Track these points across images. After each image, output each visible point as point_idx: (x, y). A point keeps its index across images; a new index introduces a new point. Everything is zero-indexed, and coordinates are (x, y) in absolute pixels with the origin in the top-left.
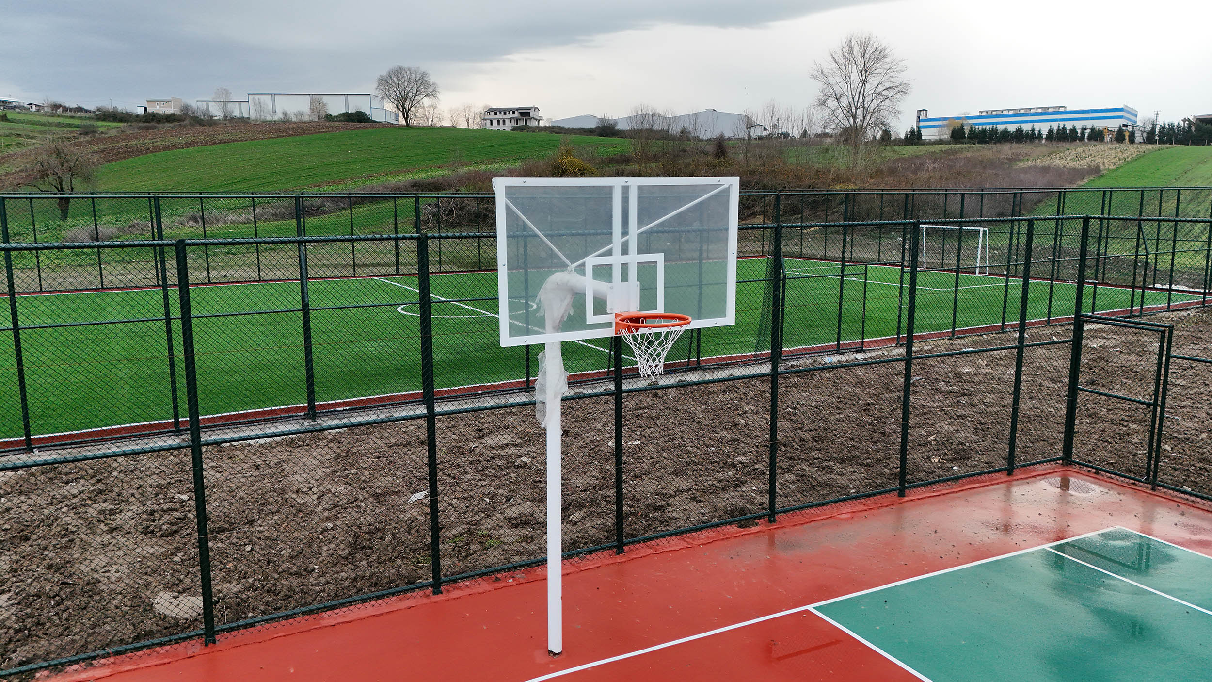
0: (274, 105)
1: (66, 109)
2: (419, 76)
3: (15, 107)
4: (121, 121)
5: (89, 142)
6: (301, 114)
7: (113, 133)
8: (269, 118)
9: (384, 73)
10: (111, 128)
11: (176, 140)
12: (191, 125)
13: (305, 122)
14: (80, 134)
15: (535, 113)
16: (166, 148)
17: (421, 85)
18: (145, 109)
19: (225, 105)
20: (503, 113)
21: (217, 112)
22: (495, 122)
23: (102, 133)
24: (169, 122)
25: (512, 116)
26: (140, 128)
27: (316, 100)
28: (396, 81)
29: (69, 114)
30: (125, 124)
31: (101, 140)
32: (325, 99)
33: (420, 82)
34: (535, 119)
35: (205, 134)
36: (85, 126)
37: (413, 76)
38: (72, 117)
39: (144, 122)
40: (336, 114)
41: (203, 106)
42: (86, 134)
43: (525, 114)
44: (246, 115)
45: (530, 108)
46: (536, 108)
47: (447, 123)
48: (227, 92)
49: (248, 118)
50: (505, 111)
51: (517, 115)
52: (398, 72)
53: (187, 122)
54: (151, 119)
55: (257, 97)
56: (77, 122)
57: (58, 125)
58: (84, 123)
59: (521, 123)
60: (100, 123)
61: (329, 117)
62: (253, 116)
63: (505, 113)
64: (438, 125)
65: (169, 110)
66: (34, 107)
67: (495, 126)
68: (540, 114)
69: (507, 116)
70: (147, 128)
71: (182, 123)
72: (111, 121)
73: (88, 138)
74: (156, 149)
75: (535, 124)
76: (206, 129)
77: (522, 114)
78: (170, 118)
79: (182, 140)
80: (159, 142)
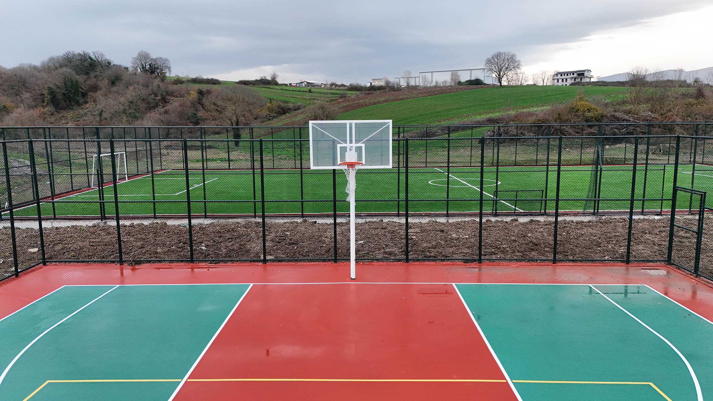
0: (432, 78)
1: (336, 85)
2: (510, 57)
3: (316, 85)
4: (358, 91)
5: (343, 102)
6: (445, 82)
7: (353, 97)
8: (429, 85)
9: (490, 56)
10: (353, 94)
11: (380, 99)
12: (389, 91)
13: (447, 87)
14: (340, 98)
15: (588, 73)
16: (375, 103)
17: (511, 62)
18: (371, 83)
19: (408, 79)
20: (566, 75)
21: (403, 84)
22: (560, 81)
23: (349, 97)
24: (379, 90)
25: (572, 76)
26: (365, 94)
27: (454, 74)
28: (496, 60)
29: (337, 88)
30: (359, 92)
31: (348, 101)
32: (459, 73)
33: (510, 60)
34: (588, 77)
35: (394, 96)
36: (342, 94)
37: (507, 57)
38: (338, 90)
39: (368, 91)
40: (464, 81)
41: (397, 80)
42: (342, 97)
43: (581, 74)
44: (417, 85)
45: (584, 71)
46: (589, 71)
47: (530, 83)
48: (409, 73)
49: (419, 86)
50: (567, 73)
51: (575, 75)
52: (498, 56)
53: (387, 90)
54: (372, 88)
55: (424, 74)
56: (338, 92)
57: (331, 93)
58: (342, 92)
59: (578, 80)
60: (348, 92)
61: (460, 83)
62: (421, 84)
63: (567, 75)
64: (525, 84)
65: (382, 83)
66: (323, 85)
67: (560, 83)
68: (592, 74)
69: (569, 76)
70: (368, 94)
71: (384, 90)
72: (354, 91)
73: (342, 100)
74: (370, 104)
75: (588, 80)
76: (395, 93)
77: (579, 75)
78: (380, 88)
79: (383, 99)
80: (372, 101)
